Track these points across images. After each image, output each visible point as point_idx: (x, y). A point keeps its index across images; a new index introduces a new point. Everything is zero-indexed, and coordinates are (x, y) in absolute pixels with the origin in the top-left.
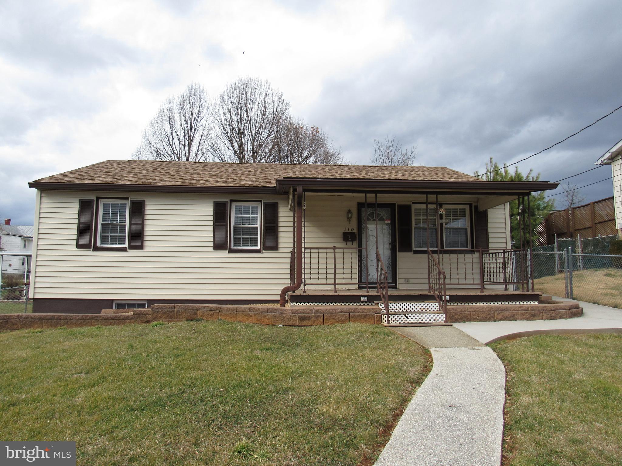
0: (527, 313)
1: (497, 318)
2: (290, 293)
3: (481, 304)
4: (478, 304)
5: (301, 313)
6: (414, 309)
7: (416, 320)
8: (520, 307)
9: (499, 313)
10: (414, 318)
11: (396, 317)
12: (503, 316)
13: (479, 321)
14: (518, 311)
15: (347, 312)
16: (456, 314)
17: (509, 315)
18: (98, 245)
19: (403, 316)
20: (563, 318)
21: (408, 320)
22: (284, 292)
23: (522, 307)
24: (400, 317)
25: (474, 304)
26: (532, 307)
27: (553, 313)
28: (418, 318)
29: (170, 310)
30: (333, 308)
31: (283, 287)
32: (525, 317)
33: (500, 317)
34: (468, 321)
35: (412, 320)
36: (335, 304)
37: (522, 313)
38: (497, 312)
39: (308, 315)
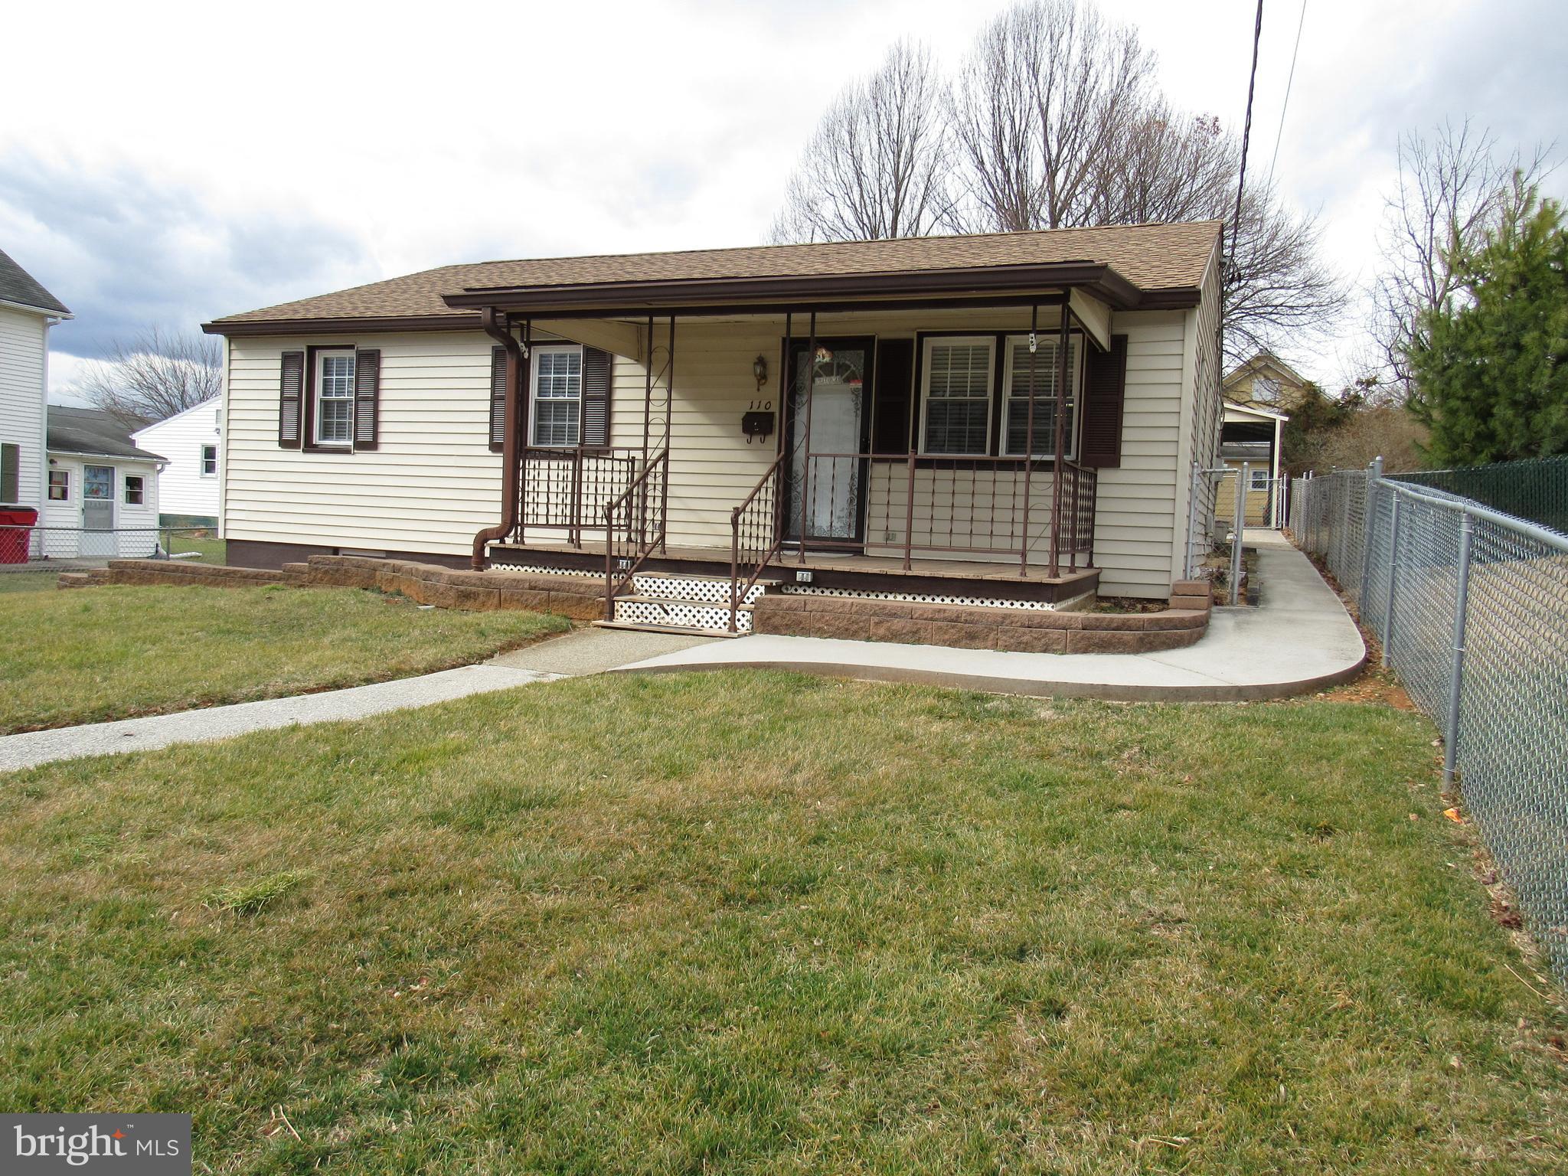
0: (953, 627)
1: (875, 634)
2: (495, 542)
3: (900, 598)
4: (891, 597)
5: (463, 583)
6: (709, 595)
7: (685, 620)
8: (940, 611)
9: (881, 622)
10: (681, 615)
11: (642, 607)
12: (888, 629)
13: (830, 637)
14: (932, 619)
15: (542, 589)
16: (776, 614)
17: (903, 628)
18: (316, 440)
19: (658, 607)
20: (1054, 652)
21: (668, 619)
22: (482, 539)
23: (945, 610)
24: (651, 608)
25: (882, 597)
26: (971, 614)
27: (1024, 633)
28: (690, 615)
29: (335, 567)
30: (567, 580)
31: (477, 529)
32: (947, 637)
33: (882, 631)
34: (802, 635)
35: (676, 620)
36: (573, 574)
37: (940, 628)
38: (876, 619)
39: (473, 589)
